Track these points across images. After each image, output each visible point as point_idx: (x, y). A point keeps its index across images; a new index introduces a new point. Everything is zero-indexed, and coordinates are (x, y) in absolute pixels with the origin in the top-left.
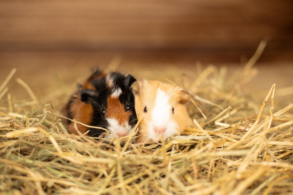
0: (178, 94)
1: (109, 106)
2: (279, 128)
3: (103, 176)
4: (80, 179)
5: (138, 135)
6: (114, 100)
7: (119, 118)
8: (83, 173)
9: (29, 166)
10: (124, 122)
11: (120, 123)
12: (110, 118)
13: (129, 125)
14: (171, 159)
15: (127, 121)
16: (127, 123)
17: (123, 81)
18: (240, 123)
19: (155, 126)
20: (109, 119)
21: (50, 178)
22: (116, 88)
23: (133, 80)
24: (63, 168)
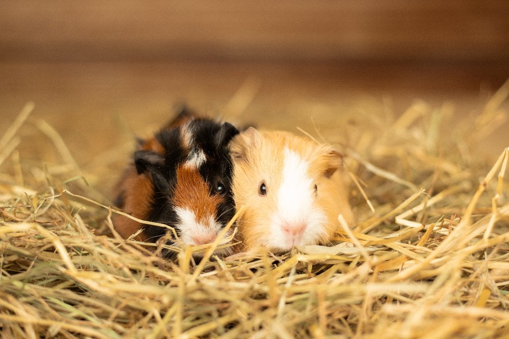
0: (324, 158)
1: (180, 185)
2: (505, 239)
3: (153, 319)
4: (109, 323)
5: (237, 242)
6: (189, 174)
7: (196, 207)
8: (115, 312)
9: (16, 294)
10: (206, 216)
11: (199, 218)
12: (181, 206)
13: (217, 221)
14: (285, 293)
15: (213, 215)
16: (212, 219)
17: (212, 134)
18: (440, 224)
19: (286, 221)
20: (179, 210)
21: (55, 319)
22: (196, 149)
23: (232, 132)
24: (81, 302)
